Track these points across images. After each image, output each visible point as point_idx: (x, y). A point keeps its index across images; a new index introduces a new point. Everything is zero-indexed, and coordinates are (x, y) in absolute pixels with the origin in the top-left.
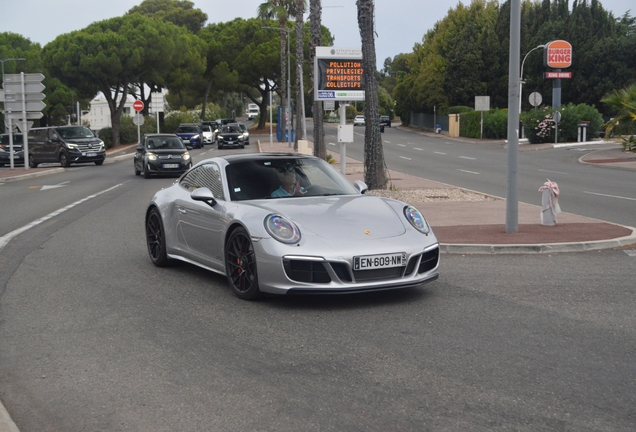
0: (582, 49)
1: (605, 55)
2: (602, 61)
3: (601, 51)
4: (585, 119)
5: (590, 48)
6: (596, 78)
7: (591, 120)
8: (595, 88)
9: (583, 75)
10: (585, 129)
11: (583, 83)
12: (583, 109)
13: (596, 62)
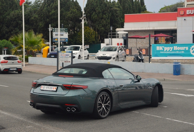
0: (5, 15)
1: (15, 18)
2: (14, 21)
3: (14, 16)
4: (5, 47)
5: (9, 15)
6: (12, 28)
7: (8, 47)
8: (12, 32)
9: (6, 26)
10: (5, 51)
11: (6, 30)
12: (5, 42)
13: (12, 21)
